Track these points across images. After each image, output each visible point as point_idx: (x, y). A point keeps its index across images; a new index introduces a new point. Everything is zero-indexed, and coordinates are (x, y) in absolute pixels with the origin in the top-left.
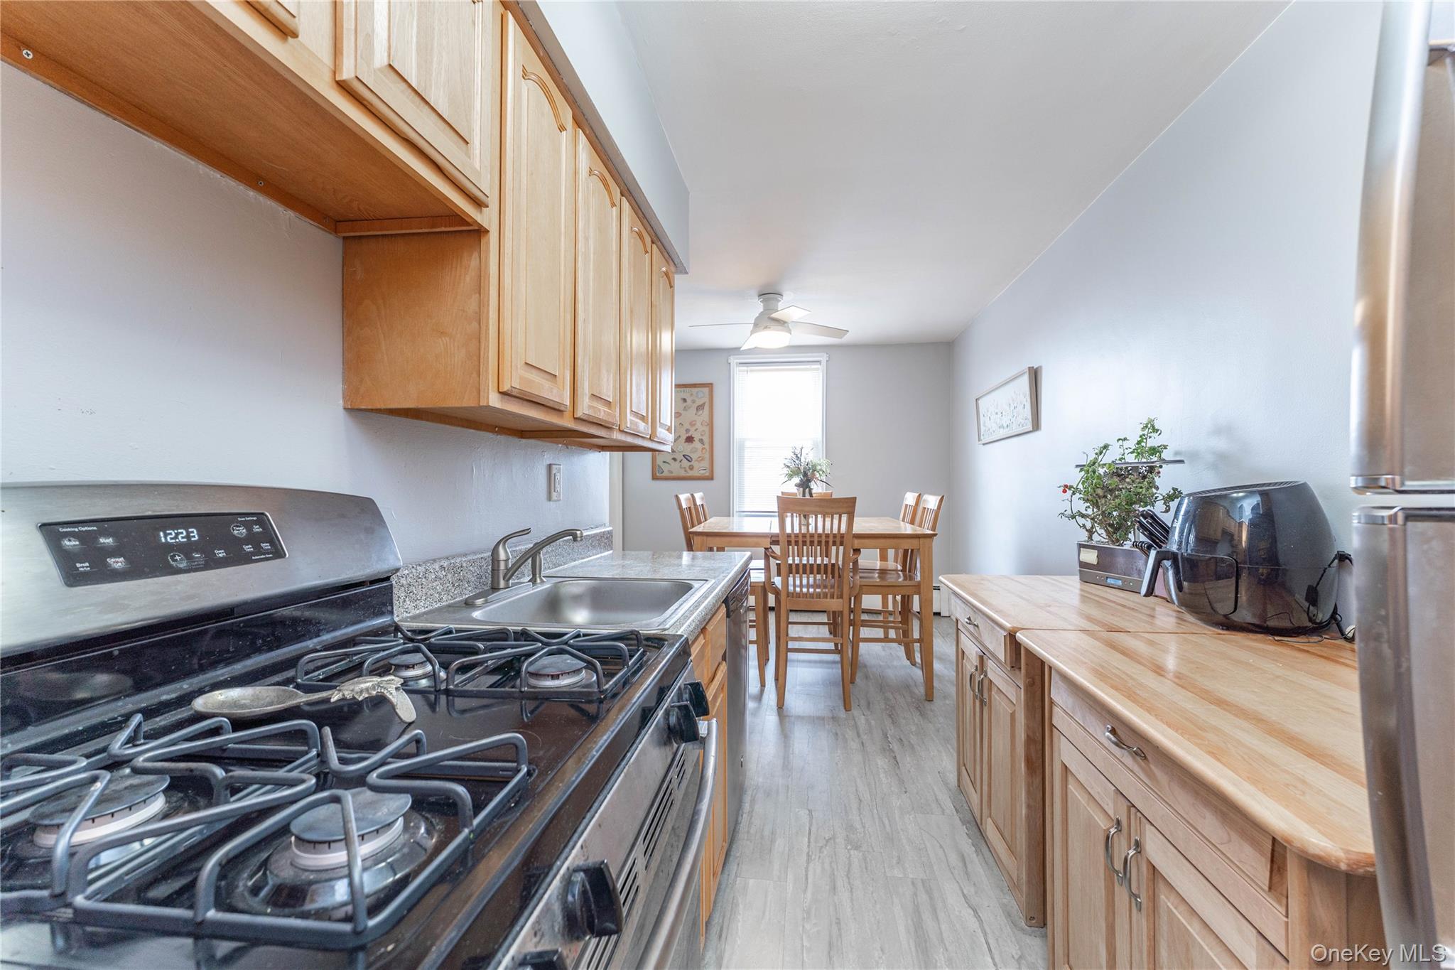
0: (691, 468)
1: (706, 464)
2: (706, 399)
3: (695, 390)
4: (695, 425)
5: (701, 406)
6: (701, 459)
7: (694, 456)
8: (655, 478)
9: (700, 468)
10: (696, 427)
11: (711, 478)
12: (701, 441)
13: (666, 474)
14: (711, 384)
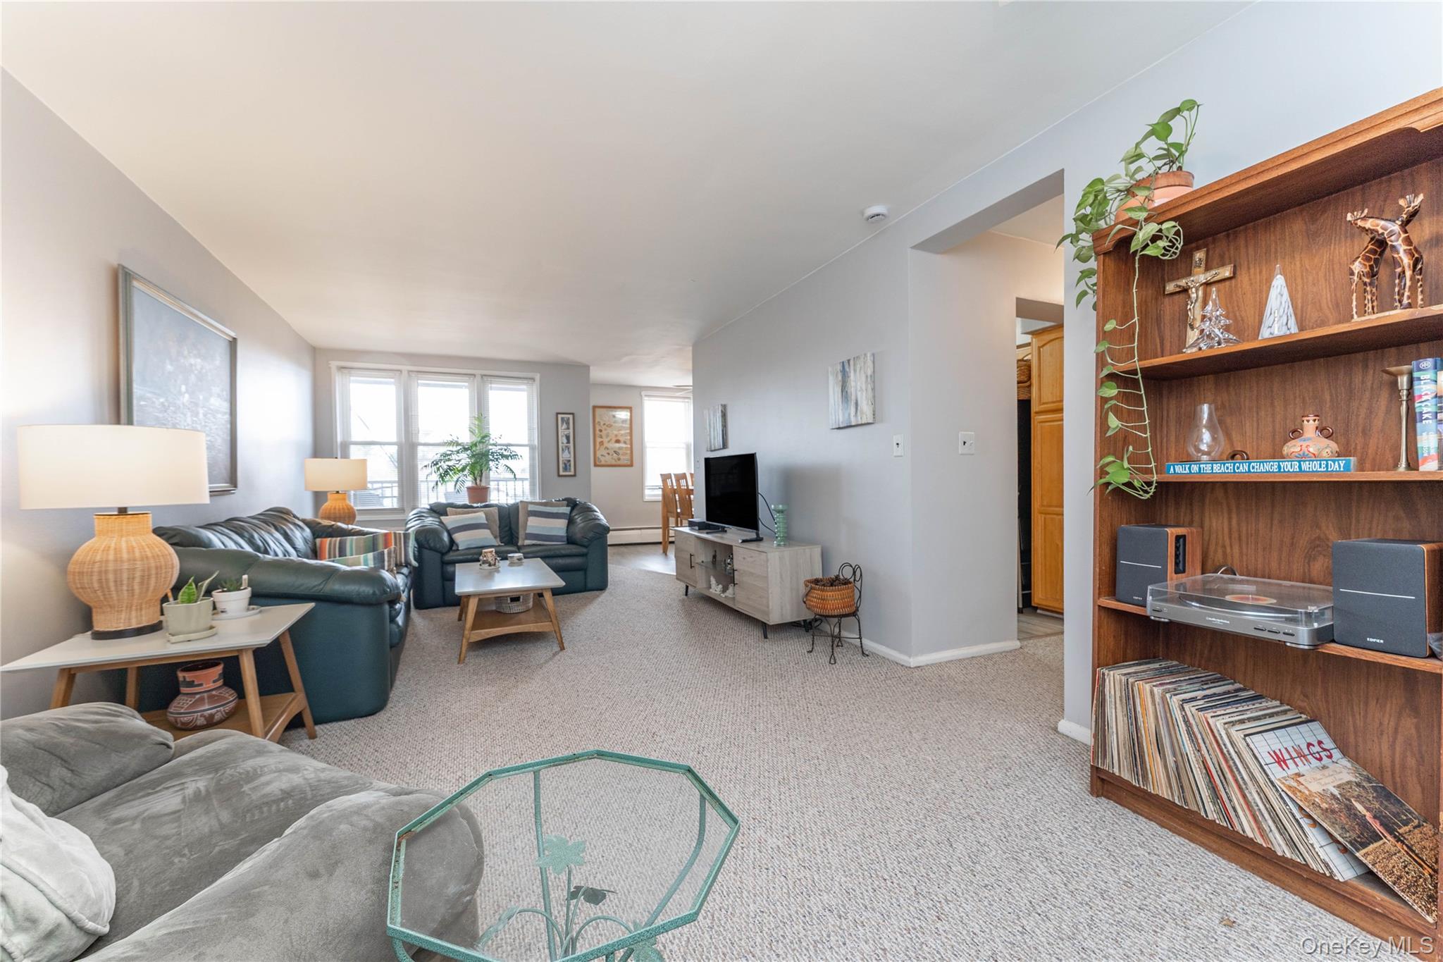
0: (619, 459)
1: (628, 457)
6: (625, 454)
11: (631, 465)
13: (603, 463)
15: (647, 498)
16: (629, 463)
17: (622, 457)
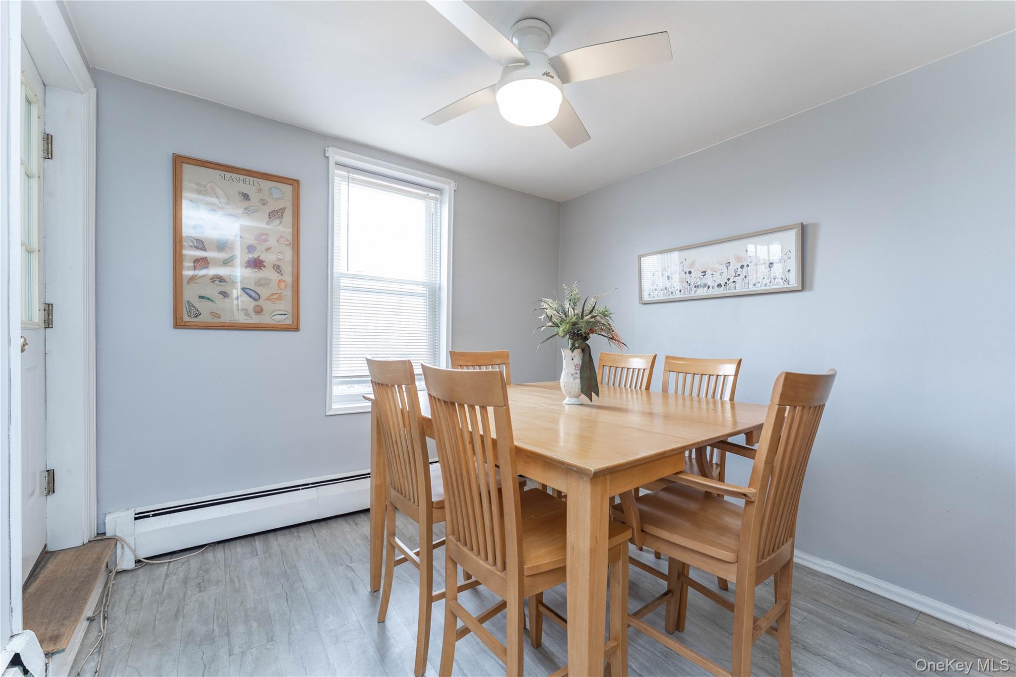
0: (259, 311)
1: (285, 305)
2: (288, 204)
3: (266, 184)
4: (265, 240)
5: (277, 212)
6: (276, 298)
7: (264, 292)
8: (179, 324)
9: (278, 312)
10: (268, 244)
11: (295, 327)
12: (277, 268)
13: (205, 318)
14: (298, 181)
15: (337, 407)
16: (289, 322)
17: (267, 306)
